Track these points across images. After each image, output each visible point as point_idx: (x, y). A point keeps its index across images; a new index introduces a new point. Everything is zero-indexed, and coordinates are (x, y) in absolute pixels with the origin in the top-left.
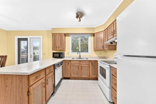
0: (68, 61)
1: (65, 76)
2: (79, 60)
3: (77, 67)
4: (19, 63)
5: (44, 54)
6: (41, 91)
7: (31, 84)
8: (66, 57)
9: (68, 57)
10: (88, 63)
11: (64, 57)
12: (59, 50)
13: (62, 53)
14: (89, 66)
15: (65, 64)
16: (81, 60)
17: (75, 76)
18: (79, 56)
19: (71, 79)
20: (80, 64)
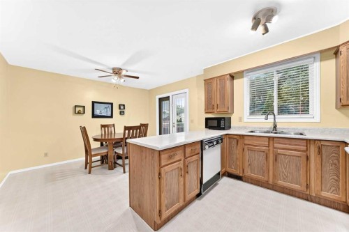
0: (236, 137)
1: (230, 170)
2: (269, 137)
3: (262, 154)
4: (160, 134)
5: (192, 121)
6: (176, 181)
7: (163, 164)
8: (235, 128)
9: (240, 128)
10: (305, 148)
11: (229, 127)
12: (219, 112)
13: (224, 118)
14: (307, 158)
15: (230, 143)
16: (274, 138)
17: (255, 176)
18: (271, 125)
19: (245, 181)
20: (271, 148)
